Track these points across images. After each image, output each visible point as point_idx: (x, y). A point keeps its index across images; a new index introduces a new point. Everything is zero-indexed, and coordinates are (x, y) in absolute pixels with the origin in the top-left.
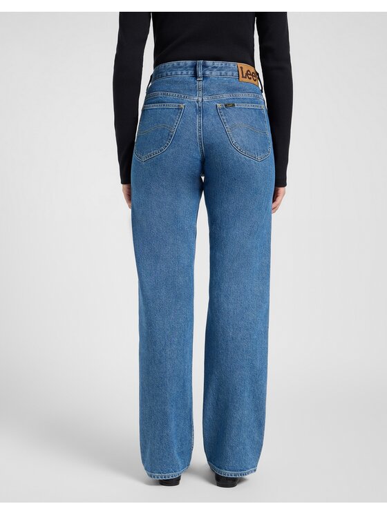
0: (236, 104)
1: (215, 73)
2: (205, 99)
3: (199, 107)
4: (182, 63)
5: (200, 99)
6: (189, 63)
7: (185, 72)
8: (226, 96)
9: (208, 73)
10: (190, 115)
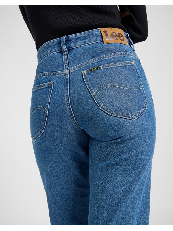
0: (101, 67)
1: (79, 43)
2: (72, 70)
3: (67, 80)
4: (50, 42)
5: (67, 72)
6: (56, 40)
7: (53, 50)
8: (91, 62)
9: (72, 45)
10: (59, 90)
